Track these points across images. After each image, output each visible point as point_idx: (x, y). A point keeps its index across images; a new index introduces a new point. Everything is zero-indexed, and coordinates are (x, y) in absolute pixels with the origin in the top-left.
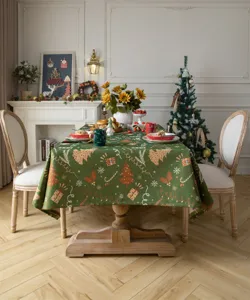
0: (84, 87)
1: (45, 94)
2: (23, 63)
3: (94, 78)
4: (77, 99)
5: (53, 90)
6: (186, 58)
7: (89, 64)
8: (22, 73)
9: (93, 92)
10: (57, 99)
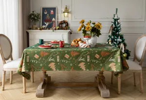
0: (62, 23)
1: (43, 26)
2: (33, 12)
3: (66, 19)
4: (58, 29)
5: (47, 25)
6: (117, 9)
7: (64, 12)
8: (33, 17)
9: (66, 26)
10: (49, 29)
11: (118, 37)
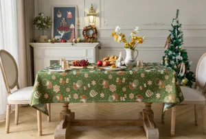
0: (87, 30)
1: (57, 37)
2: (40, 14)
4: (80, 41)
5: (62, 34)
6: (178, 11)
7: (88, 15)
8: (40, 22)
9: (93, 34)
10: (65, 42)
11: (177, 52)
